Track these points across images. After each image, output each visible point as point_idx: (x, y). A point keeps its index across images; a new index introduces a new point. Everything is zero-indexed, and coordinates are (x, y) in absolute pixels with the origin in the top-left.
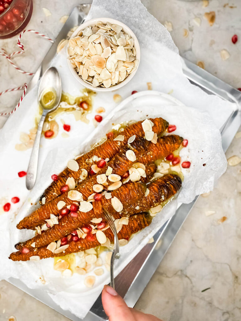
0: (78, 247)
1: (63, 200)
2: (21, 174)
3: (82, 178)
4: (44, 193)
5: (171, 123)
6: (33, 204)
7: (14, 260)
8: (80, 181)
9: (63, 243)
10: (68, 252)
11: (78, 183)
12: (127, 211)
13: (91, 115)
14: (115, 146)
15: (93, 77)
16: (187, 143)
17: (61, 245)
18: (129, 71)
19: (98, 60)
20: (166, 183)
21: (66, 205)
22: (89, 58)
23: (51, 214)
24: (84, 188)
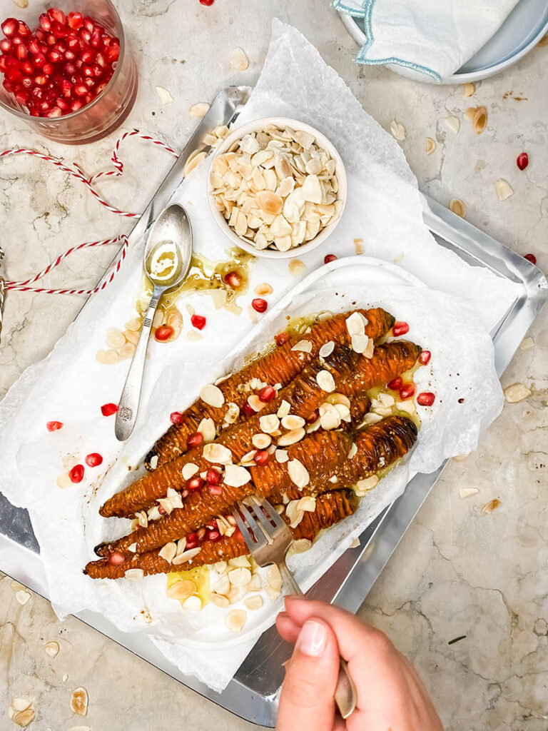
0: (217, 553)
1: (191, 462)
2: (108, 410)
3: (229, 420)
4: (153, 448)
5: (400, 319)
6: (132, 468)
7: (94, 577)
8: (225, 426)
9: (190, 545)
10: (198, 562)
11: (221, 429)
12: (313, 485)
13: (245, 299)
14: (294, 361)
15: (256, 231)
16: (429, 357)
17: (186, 549)
18: (324, 223)
19: (268, 199)
20: (388, 433)
21: (199, 472)
22: (252, 195)
23: (169, 488)
24: (235, 440)
